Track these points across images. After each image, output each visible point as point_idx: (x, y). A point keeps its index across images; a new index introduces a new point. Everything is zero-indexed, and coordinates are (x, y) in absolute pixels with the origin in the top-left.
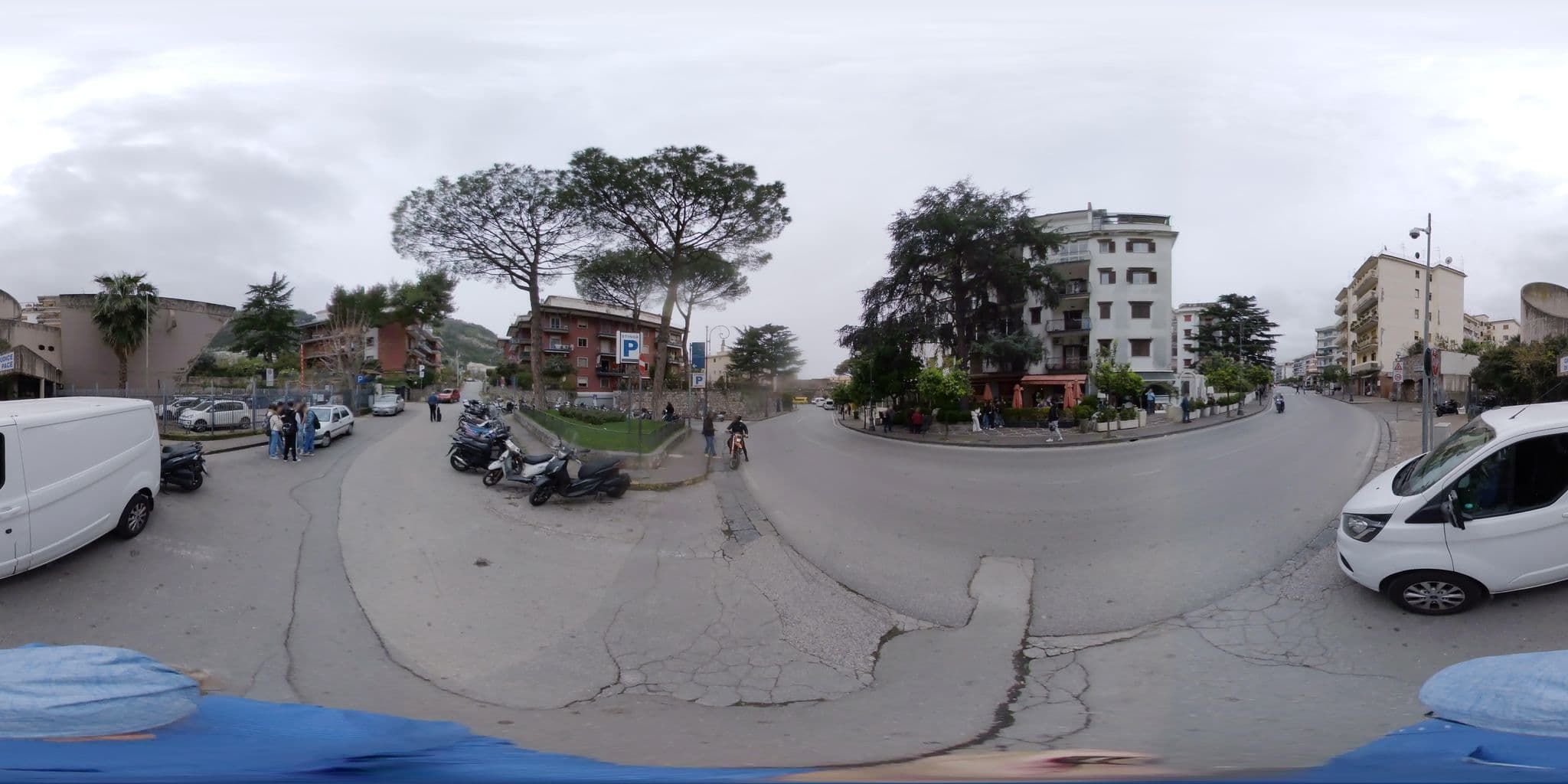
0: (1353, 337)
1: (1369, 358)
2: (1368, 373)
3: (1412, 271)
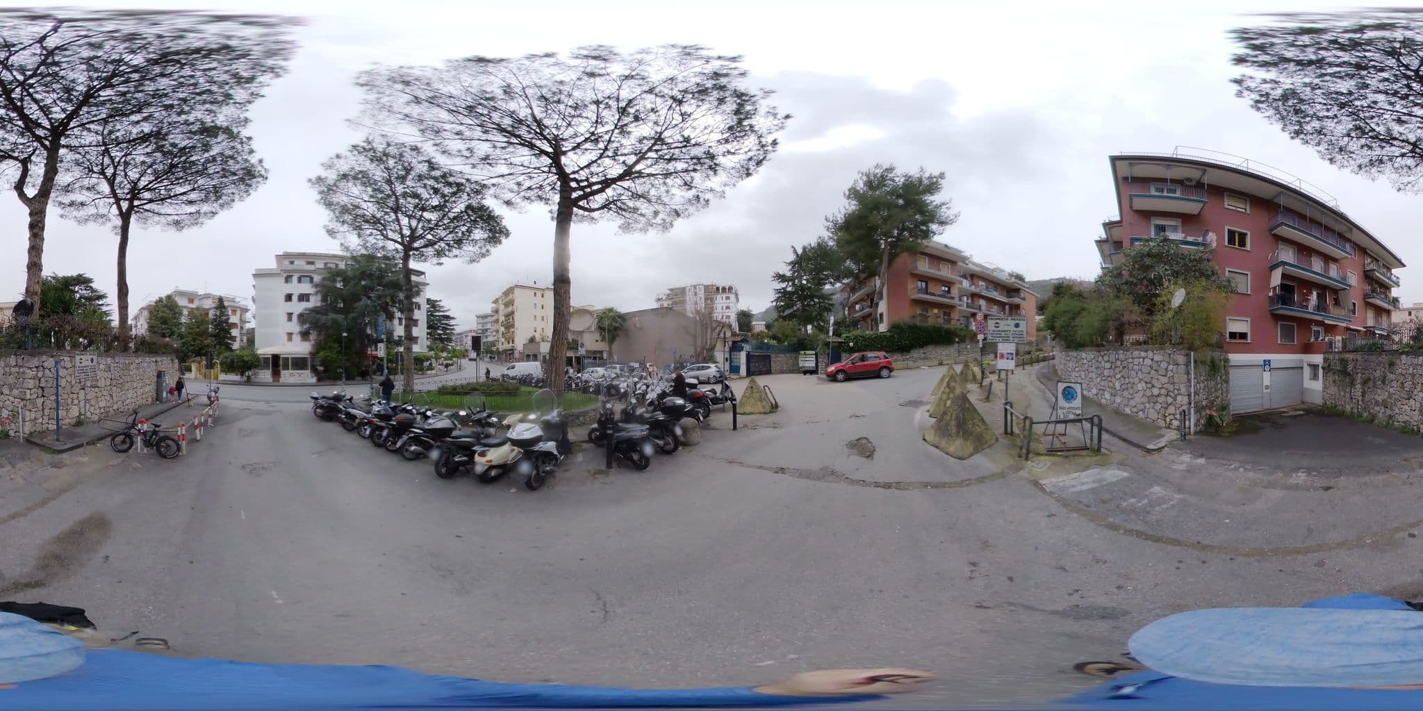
0: (502, 329)
1: (511, 342)
2: (510, 350)
3: (532, 292)
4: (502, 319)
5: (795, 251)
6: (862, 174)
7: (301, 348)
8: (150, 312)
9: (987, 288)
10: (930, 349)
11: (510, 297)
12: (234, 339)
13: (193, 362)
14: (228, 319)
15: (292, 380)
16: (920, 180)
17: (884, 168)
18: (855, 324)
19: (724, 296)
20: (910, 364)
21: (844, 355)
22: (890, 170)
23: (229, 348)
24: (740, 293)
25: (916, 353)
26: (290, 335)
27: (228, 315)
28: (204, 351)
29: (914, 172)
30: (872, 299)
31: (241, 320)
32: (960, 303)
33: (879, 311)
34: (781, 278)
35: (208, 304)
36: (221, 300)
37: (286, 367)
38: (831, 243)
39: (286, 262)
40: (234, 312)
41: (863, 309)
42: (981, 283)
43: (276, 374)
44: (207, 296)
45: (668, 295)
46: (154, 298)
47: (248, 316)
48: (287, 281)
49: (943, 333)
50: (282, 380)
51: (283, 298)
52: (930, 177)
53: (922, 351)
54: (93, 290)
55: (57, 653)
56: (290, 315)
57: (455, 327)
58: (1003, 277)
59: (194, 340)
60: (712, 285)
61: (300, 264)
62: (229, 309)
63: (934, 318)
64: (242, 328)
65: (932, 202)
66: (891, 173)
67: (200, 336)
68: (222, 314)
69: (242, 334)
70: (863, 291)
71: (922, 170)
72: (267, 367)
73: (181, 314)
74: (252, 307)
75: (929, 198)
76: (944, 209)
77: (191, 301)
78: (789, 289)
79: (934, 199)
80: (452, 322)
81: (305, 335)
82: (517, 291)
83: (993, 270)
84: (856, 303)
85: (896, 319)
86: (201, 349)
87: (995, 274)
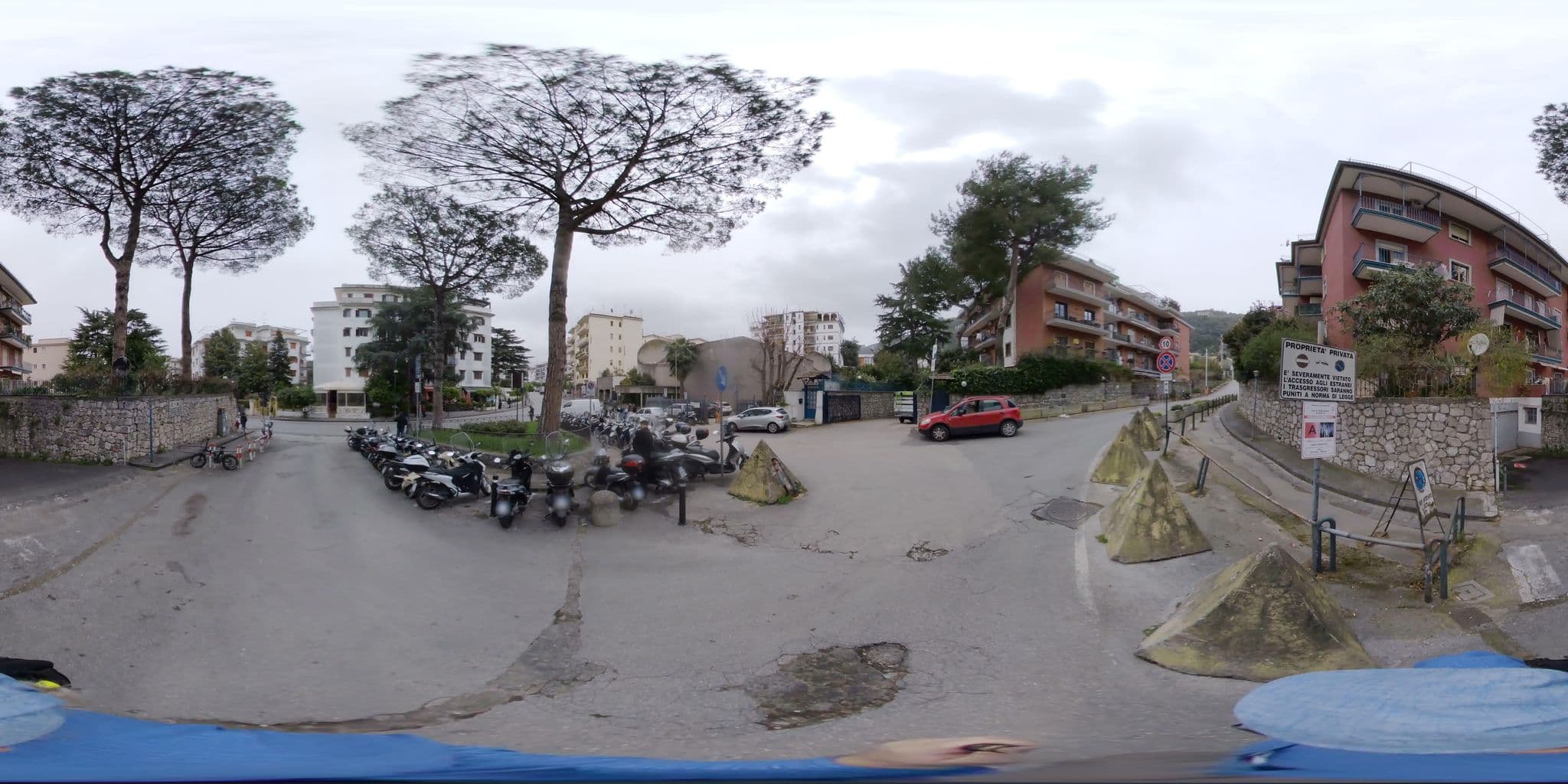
0: (577, 362)
1: (584, 376)
2: (584, 385)
3: (608, 321)
4: (577, 350)
5: (903, 269)
6: (982, 162)
7: (356, 383)
8: (206, 346)
9: (1137, 316)
10: (1070, 390)
11: (585, 326)
12: (293, 373)
13: (251, 398)
14: (287, 353)
15: (347, 416)
16: (1063, 173)
17: (1014, 157)
18: (973, 356)
19: (827, 324)
20: (1045, 410)
21: (953, 398)
22: (1023, 159)
23: (288, 383)
24: (845, 320)
25: (1052, 396)
26: (348, 370)
27: (287, 349)
28: (262, 387)
29: (1054, 163)
30: (996, 327)
31: (301, 353)
32: (1106, 332)
33: (1006, 341)
34: (885, 301)
35: (267, 337)
36: (279, 333)
37: (342, 403)
38: (944, 255)
39: (345, 295)
40: (293, 345)
41: (986, 338)
42: (1130, 310)
43: (333, 410)
44: (266, 328)
45: (764, 324)
46: (211, 331)
47: (308, 348)
48: (345, 315)
49: (1088, 369)
50: (337, 416)
51: (342, 333)
52: (1077, 170)
53: (1060, 392)
54: (147, 326)
55: (41, 712)
56: (348, 350)
57: (529, 360)
58: (1156, 303)
59: (253, 375)
60: (814, 312)
61: (358, 297)
62: (288, 342)
63: (1075, 349)
64: (302, 361)
65: (1078, 200)
66: (1023, 163)
67: (259, 371)
68: (281, 348)
69: (302, 368)
70: (985, 316)
71: (1065, 160)
72: (323, 402)
73: (238, 348)
74: (311, 339)
75: (1072, 196)
76: (1093, 210)
77: (249, 334)
78: (896, 315)
79: (1083, 197)
80: (526, 354)
81: (362, 370)
82: (591, 319)
83: (1146, 295)
84: (978, 331)
85: (1027, 349)
86: (259, 384)
87: (1147, 299)
